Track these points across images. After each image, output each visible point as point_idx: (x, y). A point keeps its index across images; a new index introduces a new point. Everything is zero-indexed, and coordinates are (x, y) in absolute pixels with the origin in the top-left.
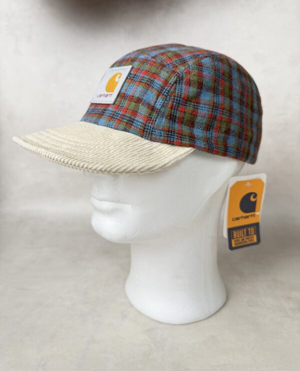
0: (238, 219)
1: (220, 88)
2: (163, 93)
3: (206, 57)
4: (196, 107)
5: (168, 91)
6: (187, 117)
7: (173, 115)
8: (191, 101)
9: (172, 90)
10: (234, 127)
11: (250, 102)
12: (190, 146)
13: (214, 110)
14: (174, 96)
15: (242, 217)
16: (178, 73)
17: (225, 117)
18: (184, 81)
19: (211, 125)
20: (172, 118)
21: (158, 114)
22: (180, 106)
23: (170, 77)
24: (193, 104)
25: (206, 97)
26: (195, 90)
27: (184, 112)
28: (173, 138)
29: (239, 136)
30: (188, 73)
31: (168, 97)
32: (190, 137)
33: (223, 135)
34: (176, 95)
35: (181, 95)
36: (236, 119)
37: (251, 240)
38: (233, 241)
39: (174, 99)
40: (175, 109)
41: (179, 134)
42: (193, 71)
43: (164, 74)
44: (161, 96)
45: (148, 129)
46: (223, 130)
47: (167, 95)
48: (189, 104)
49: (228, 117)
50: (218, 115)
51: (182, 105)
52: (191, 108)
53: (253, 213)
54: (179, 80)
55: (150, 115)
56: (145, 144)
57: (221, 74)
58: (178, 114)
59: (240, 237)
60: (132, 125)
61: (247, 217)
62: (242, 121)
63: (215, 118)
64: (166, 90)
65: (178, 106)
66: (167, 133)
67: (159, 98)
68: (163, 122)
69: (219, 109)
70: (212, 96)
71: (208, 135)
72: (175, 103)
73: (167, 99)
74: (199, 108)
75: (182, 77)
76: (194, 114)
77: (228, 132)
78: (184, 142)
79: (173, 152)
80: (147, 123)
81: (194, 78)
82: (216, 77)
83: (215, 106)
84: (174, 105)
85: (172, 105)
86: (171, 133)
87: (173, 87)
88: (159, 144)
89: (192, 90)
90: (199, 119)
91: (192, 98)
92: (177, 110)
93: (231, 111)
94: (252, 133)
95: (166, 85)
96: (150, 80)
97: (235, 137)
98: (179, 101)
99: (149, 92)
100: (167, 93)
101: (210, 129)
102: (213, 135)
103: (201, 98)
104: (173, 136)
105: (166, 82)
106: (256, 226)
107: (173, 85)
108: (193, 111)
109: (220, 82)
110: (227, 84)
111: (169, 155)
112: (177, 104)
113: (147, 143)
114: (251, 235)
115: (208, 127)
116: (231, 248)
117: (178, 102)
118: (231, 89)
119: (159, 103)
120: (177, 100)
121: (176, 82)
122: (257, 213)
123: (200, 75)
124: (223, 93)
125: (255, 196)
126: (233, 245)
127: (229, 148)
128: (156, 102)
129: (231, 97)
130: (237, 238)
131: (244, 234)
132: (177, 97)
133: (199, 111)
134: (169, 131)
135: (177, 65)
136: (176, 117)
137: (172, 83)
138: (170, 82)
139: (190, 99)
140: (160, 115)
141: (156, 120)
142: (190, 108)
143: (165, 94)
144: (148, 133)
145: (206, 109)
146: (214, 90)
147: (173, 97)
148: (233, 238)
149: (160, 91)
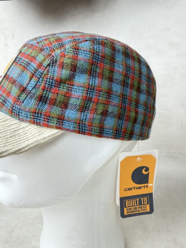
0: (130, 189)
1: (98, 71)
2: (36, 75)
3: (86, 41)
4: (70, 89)
5: (41, 73)
6: (60, 98)
7: (45, 96)
8: (65, 83)
9: (45, 72)
10: (112, 109)
11: (136, 84)
12: (57, 128)
13: (89, 92)
14: (47, 78)
15: (134, 188)
16: (53, 56)
17: (102, 99)
18: (58, 64)
19: (86, 107)
20: (42, 99)
21: (27, 95)
22: (53, 87)
23: (44, 60)
24: (67, 86)
25: (81, 80)
26: (68, 72)
27: (57, 94)
28: (39, 119)
29: (120, 117)
30: (63, 55)
31: (41, 79)
32: (59, 119)
33: (99, 117)
34: (49, 77)
35: (53, 78)
36: (115, 101)
37: (144, 210)
38: (125, 209)
39: (46, 81)
40: (47, 91)
41: (46, 116)
42: (69, 54)
43: (40, 57)
44: (34, 78)
45: (15, 110)
46: (100, 111)
47: (39, 77)
48: (63, 86)
49: (105, 99)
50: (94, 97)
51: (55, 86)
52: (65, 90)
53: (146, 185)
54: (53, 63)
55: (19, 96)
56: (12, 125)
57: (100, 57)
58: (51, 96)
59: (133, 206)
60: (4, 105)
61: (140, 188)
62: (124, 102)
63: (91, 100)
64: (39, 72)
65: (51, 87)
66: (34, 114)
67: (32, 80)
68: (31, 104)
69: (95, 91)
70: (87, 79)
71: (82, 116)
72: (47, 85)
73: (40, 81)
74: (73, 89)
75: (56, 60)
76: (68, 96)
77: (105, 113)
78: (51, 124)
79: (39, 133)
80: (14, 104)
81: (67, 61)
82: (94, 60)
83: (90, 88)
84: (47, 87)
85: (45, 87)
86: (38, 114)
87: (46, 69)
88: (27, 124)
89: (65, 73)
90: (72, 101)
91: (66, 80)
92: (50, 91)
93: (109, 93)
94: (137, 113)
95: (40, 68)
96: (28, 63)
97: (113, 119)
98: (52, 83)
99: (24, 74)
100: (39, 75)
101: (85, 110)
102: (88, 116)
103: (75, 80)
104: (39, 118)
105: (40, 65)
106: (150, 196)
107: (46, 68)
108: (67, 93)
109: (99, 65)
110: (108, 66)
111: (33, 137)
112: (50, 86)
113: (17, 123)
114: (144, 204)
115: (83, 109)
116: (123, 216)
117: (50, 84)
118: (112, 71)
119: (31, 85)
120: (49, 82)
121: (49, 65)
122: (150, 185)
123: (75, 58)
124: (102, 76)
125: (147, 169)
126: (125, 214)
127: (105, 130)
128: (28, 84)
129: (111, 80)
130: (129, 206)
131: (137, 204)
132: (50, 79)
133: (73, 92)
134: (35, 113)
135: (55, 49)
136: (47, 98)
137: (45, 66)
138: (43, 65)
139: (63, 81)
140: (29, 96)
141: (23, 102)
142: (63, 89)
143: (38, 76)
144: (15, 114)
145: (80, 91)
146: (91, 73)
147: (45, 79)
148: (126, 207)
149: (33, 73)
